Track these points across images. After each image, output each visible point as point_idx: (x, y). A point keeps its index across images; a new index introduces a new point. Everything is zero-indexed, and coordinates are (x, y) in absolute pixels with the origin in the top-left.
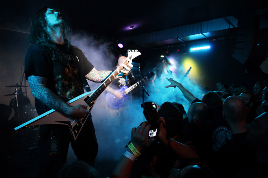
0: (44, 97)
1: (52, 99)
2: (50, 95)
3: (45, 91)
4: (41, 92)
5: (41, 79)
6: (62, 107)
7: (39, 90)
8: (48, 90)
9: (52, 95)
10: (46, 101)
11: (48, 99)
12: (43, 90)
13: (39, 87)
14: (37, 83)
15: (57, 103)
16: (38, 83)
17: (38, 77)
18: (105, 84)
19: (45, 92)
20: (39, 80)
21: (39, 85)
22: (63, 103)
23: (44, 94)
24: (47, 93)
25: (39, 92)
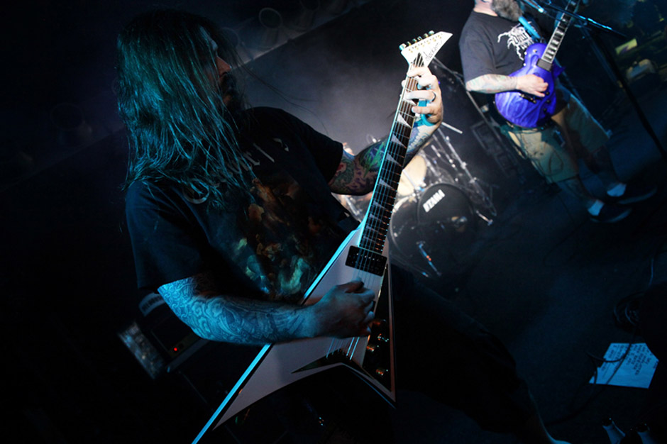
0: (220, 330)
1: (243, 322)
2: (232, 315)
3: (214, 311)
4: (205, 320)
5: (188, 282)
6: (283, 323)
7: (200, 317)
8: (218, 302)
9: (237, 310)
10: (231, 335)
11: (231, 329)
12: (208, 311)
13: (193, 308)
14: (185, 302)
15: (261, 324)
16: (186, 298)
17: (178, 282)
18: (382, 183)
19: (216, 314)
20: (182, 290)
21: (190, 303)
22: (278, 310)
23: (215, 321)
24: (221, 312)
25: (203, 322)
